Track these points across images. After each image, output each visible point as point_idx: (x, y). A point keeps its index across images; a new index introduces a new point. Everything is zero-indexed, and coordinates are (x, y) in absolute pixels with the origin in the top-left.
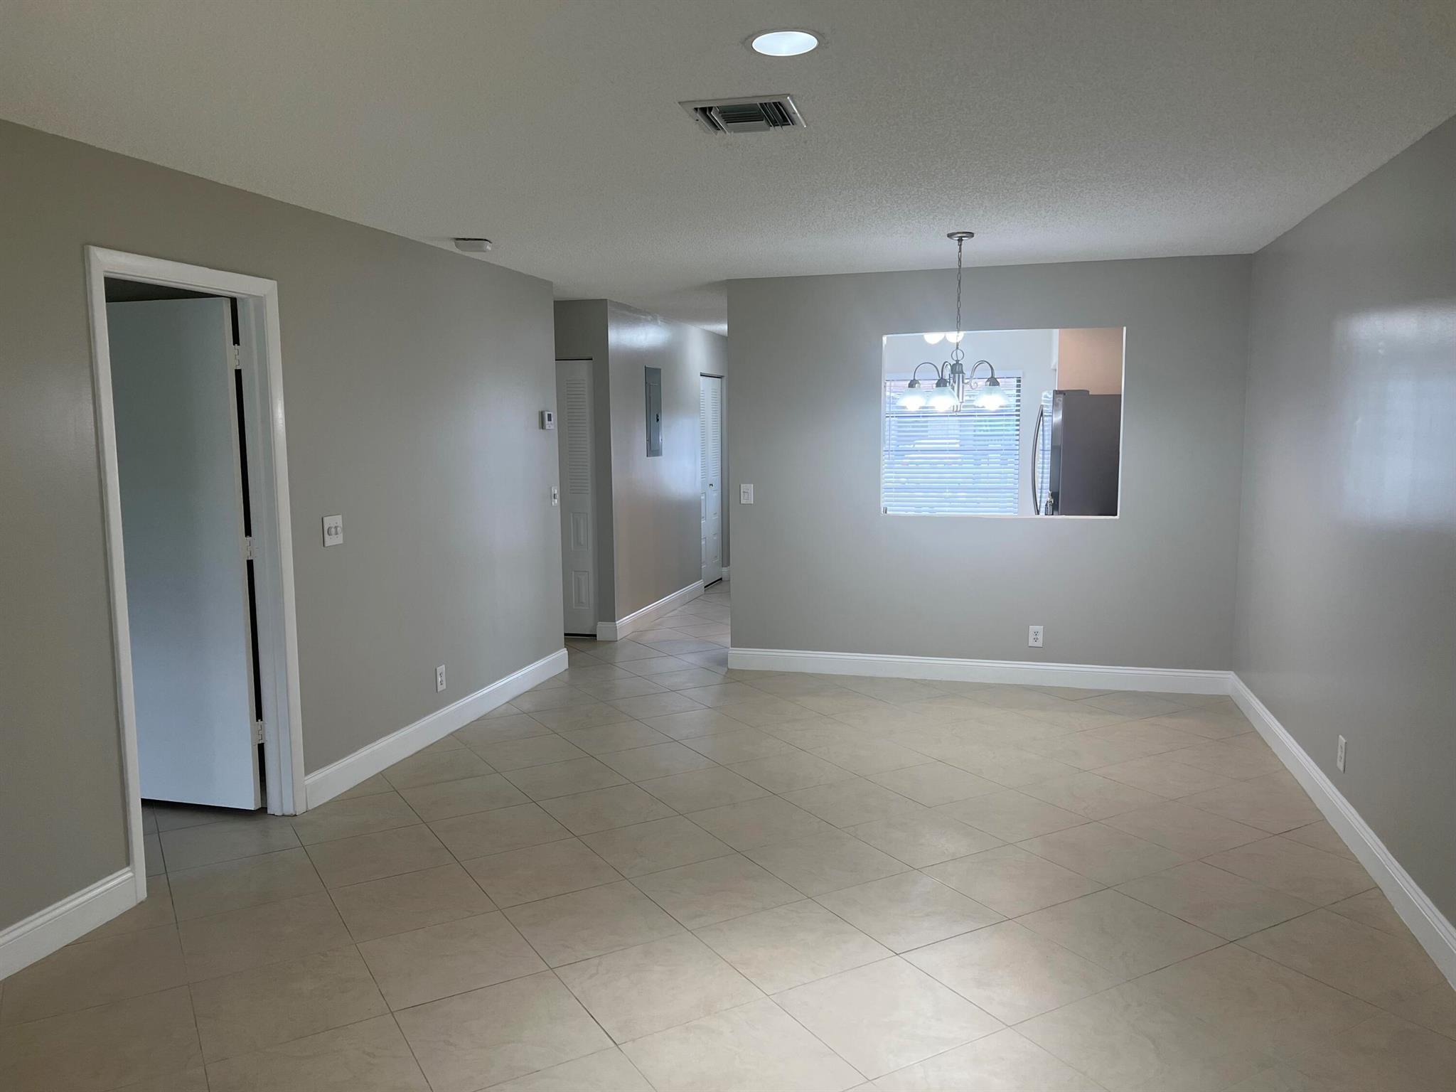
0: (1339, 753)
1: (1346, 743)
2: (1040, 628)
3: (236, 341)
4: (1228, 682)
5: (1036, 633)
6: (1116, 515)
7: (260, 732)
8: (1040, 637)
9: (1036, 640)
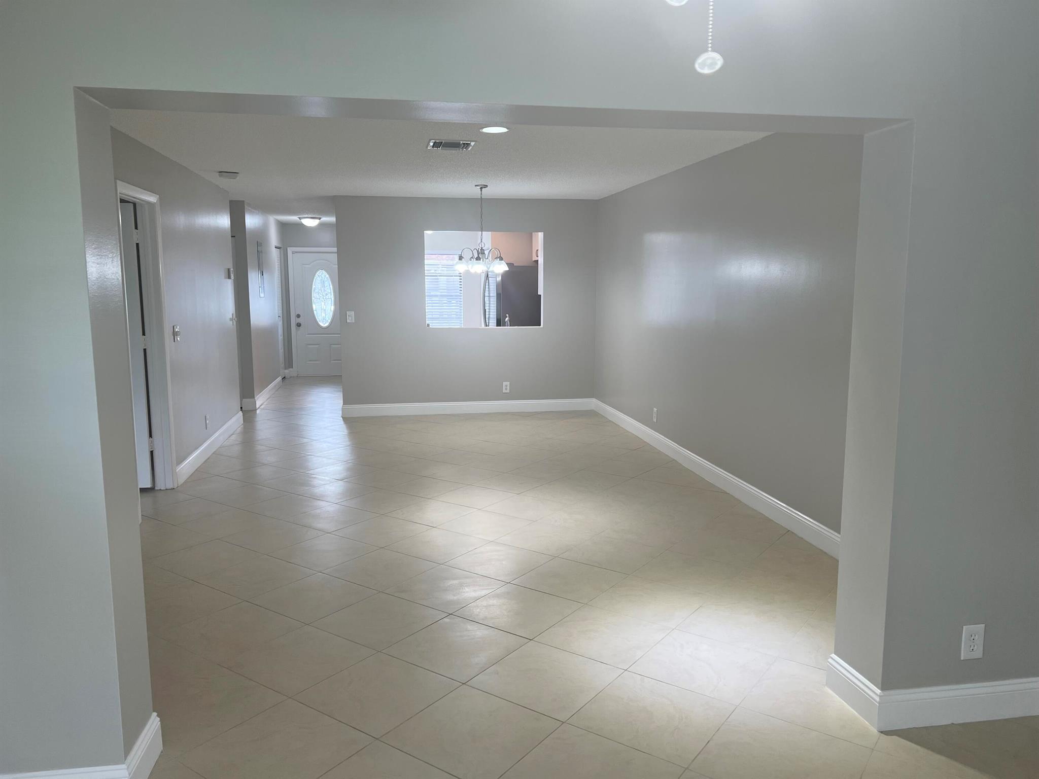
0: (654, 415)
1: (657, 411)
2: (508, 383)
3: (136, 228)
4: (592, 403)
5: (506, 386)
6: (540, 325)
7: (151, 444)
8: (508, 388)
9: (506, 389)
